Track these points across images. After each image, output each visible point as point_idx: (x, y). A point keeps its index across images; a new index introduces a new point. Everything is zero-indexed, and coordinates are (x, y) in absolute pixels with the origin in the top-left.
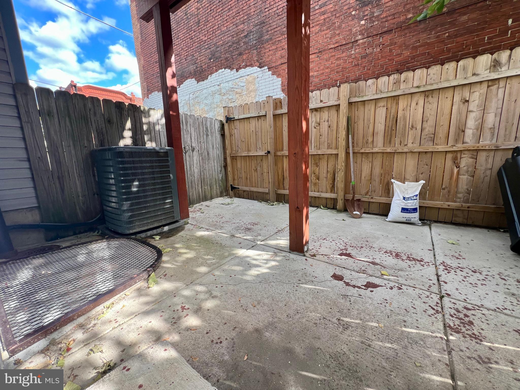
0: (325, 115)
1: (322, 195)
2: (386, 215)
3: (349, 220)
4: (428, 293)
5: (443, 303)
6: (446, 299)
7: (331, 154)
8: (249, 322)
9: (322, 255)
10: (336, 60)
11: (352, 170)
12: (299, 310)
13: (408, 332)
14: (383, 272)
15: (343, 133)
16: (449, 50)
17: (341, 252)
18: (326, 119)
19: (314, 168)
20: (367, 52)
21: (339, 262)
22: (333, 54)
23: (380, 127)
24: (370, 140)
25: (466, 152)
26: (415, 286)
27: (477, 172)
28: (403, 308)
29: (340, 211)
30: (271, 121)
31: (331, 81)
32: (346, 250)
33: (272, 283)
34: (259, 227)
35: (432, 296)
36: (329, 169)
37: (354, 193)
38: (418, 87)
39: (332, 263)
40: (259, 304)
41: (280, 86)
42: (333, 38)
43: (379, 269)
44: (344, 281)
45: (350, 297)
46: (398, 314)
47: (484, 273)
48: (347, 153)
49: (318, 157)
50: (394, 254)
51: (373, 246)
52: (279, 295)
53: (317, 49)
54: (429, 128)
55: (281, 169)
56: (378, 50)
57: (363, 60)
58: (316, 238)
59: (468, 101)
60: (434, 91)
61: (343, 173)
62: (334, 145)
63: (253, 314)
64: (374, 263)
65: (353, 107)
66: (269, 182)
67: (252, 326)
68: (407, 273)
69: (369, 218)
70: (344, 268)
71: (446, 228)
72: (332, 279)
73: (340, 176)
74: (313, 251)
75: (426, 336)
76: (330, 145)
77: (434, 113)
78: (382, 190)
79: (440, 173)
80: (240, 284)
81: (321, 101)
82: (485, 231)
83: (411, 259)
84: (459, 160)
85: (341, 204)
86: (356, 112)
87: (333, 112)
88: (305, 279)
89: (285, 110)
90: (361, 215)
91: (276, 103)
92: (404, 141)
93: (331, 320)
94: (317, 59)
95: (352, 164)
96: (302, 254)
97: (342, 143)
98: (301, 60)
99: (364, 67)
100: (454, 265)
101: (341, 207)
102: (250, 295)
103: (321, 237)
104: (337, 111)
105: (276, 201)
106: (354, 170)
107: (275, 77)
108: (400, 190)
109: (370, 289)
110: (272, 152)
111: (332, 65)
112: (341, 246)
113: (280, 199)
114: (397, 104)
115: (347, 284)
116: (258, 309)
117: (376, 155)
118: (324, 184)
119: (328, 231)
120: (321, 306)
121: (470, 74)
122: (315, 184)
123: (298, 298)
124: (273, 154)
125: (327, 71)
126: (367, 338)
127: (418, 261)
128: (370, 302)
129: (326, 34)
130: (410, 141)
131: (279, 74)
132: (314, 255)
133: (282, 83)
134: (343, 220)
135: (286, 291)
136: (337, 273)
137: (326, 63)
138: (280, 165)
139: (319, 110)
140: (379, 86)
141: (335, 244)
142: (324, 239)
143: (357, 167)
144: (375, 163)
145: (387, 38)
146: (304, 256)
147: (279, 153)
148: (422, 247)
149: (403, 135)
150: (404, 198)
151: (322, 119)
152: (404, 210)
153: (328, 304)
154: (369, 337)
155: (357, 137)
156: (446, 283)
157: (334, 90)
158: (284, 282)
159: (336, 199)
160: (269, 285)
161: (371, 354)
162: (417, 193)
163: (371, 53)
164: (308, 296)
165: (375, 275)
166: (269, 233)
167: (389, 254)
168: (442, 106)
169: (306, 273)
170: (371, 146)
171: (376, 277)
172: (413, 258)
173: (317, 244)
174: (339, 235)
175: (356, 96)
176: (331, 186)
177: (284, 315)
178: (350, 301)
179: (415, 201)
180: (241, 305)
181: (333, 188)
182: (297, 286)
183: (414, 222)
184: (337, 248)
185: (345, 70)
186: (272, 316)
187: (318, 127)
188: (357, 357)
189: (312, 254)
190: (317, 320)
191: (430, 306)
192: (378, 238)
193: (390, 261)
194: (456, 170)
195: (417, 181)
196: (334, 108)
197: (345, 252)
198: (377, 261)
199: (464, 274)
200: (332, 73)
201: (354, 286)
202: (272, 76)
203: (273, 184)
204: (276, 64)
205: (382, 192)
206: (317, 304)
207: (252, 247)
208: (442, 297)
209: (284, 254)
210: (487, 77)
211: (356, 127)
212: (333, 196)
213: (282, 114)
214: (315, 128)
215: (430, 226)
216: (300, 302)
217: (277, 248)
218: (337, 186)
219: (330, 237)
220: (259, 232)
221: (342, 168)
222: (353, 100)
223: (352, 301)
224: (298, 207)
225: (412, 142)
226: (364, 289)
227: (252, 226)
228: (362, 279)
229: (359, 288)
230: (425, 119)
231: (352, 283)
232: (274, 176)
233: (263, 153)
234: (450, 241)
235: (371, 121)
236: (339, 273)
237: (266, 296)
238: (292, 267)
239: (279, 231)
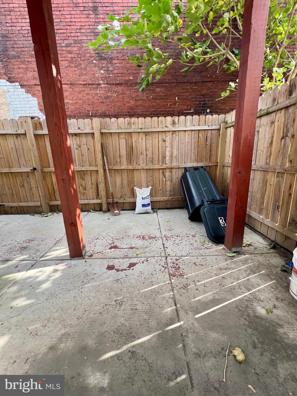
0: (84, 139)
1: (90, 201)
2: (134, 209)
3: (113, 218)
4: (160, 258)
5: (167, 261)
6: (168, 258)
7: (93, 170)
8: (41, 344)
9: (97, 253)
10: (86, 94)
11: (109, 182)
12: (87, 308)
13: (154, 288)
14: (137, 253)
15: (99, 155)
16: (153, 106)
17: (111, 246)
18: (85, 143)
19: (81, 181)
20: (108, 94)
21: (110, 255)
22: (83, 89)
23: (124, 152)
24: (118, 161)
25: (168, 169)
26: (154, 256)
27: (173, 180)
28: (150, 273)
29: (105, 212)
30: (32, 140)
31: (84, 110)
32: (114, 243)
33: (59, 295)
34: (36, 242)
35: (162, 259)
36: (93, 182)
37: (113, 198)
38: (141, 129)
39: (105, 257)
40: (49, 321)
41: (37, 106)
42: (81, 76)
43: (135, 251)
44: (116, 269)
45: (121, 280)
46: (148, 279)
47: (181, 236)
48: (105, 170)
49: (82, 172)
50: (142, 237)
51: (130, 235)
52: (67, 304)
53: (68, 81)
54: (150, 155)
55: (50, 183)
56: (115, 95)
57: (107, 100)
58: (91, 240)
59: (165, 141)
60: (150, 133)
61: (103, 184)
62: (94, 164)
63: (45, 335)
64: (132, 248)
65: (104, 136)
66: (40, 196)
67: (46, 347)
68: (150, 249)
69: (125, 213)
70: (114, 258)
71: (164, 212)
72: (107, 270)
73: (102, 187)
74: (90, 252)
75: (162, 286)
76: (91, 164)
77: (151, 146)
78: (130, 194)
79: (157, 181)
80: (25, 311)
81: (79, 128)
82: (178, 210)
83: (151, 238)
84: (165, 173)
85: (105, 207)
86: (107, 140)
87: (90, 138)
88: (87, 279)
89: (45, 131)
90: (120, 212)
91: (36, 124)
92: (138, 162)
93: (111, 304)
94: (70, 89)
95: (109, 178)
96: (82, 258)
97: (100, 162)
98: (56, 100)
99: (108, 105)
100: (169, 236)
101: (106, 209)
102: (38, 317)
103: (95, 237)
104: (93, 137)
105: (50, 212)
106: (111, 181)
107: (30, 95)
108: (140, 193)
109: (132, 268)
110: (39, 168)
111: (84, 98)
112: (110, 241)
113: (53, 209)
114: (131, 137)
115: (118, 270)
116: (49, 327)
117: (123, 170)
118: (91, 193)
119: (99, 230)
120: (102, 296)
121: (164, 126)
122: (84, 194)
123: (84, 299)
124: (40, 171)
125: (80, 101)
126: (134, 305)
127: (154, 238)
128: (133, 277)
129: (75, 71)
130: (141, 162)
131: (33, 93)
132: (91, 256)
133: (39, 102)
134: (109, 219)
135: (73, 297)
136: (110, 265)
137: (78, 95)
138: (48, 180)
139: (78, 135)
140: (119, 124)
141: (105, 241)
142: (97, 239)
143: (112, 180)
144: (123, 177)
145: (120, 89)
146: (84, 258)
147: (46, 170)
148: (155, 229)
149: (137, 158)
150: (142, 198)
151: (82, 143)
152: (144, 206)
153: (107, 292)
154: (135, 304)
155: (110, 158)
156: (167, 248)
157: (87, 121)
158: (70, 289)
159: (101, 203)
160: (56, 298)
161: (138, 315)
162: (149, 194)
163: (111, 96)
164: (92, 292)
165: (133, 256)
166: (48, 246)
167: (139, 238)
168: (154, 143)
169: (88, 273)
170: (119, 164)
171: (134, 258)
172: (151, 237)
173: (92, 245)
174: (107, 232)
175: (105, 128)
176: (96, 194)
177: (74, 319)
178: (121, 283)
179: (148, 199)
180: (30, 332)
181: (98, 195)
182: (82, 288)
183: (149, 212)
184: (107, 244)
185: (94, 104)
186: (64, 326)
187: (79, 149)
188: (131, 322)
189: (90, 254)
190: (101, 309)
191: (162, 266)
192: (132, 228)
193: (140, 243)
194: (164, 179)
195: (148, 187)
196: (90, 135)
197: (113, 245)
198: (133, 246)
199: (174, 239)
200: (84, 104)
201: (122, 270)
202: (26, 94)
203: (44, 198)
204: (29, 84)
205: (130, 195)
206: (100, 296)
207: (32, 266)
208: (167, 257)
209: (66, 262)
210: (171, 129)
211: (108, 151)
212: (98, 201)
213: (44, 135)
214: (77, 149)
215: (157, 212)
216: (86, 301)
217: (58, 259)
218: (100, 194)
219: (101, 235)
220: (37, 248)
221: (103, 181)
222: (103, 131)
223: (122, 282)
224: (72, 223)
225: (142, 163)
226: (128, 270)
227: (28, 244)
228: (126, 263)
229: (125, 270)
230: (147, 149)
231: (120, 269)
232: (44, 190)
233: (28, 170)
234: (167, 221)
235: (117, 148)
236: (111, 264)
237: (55, 310)
238: (75, 273)
239: (58, 241)
